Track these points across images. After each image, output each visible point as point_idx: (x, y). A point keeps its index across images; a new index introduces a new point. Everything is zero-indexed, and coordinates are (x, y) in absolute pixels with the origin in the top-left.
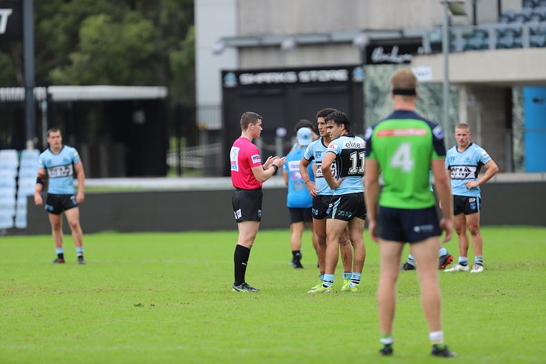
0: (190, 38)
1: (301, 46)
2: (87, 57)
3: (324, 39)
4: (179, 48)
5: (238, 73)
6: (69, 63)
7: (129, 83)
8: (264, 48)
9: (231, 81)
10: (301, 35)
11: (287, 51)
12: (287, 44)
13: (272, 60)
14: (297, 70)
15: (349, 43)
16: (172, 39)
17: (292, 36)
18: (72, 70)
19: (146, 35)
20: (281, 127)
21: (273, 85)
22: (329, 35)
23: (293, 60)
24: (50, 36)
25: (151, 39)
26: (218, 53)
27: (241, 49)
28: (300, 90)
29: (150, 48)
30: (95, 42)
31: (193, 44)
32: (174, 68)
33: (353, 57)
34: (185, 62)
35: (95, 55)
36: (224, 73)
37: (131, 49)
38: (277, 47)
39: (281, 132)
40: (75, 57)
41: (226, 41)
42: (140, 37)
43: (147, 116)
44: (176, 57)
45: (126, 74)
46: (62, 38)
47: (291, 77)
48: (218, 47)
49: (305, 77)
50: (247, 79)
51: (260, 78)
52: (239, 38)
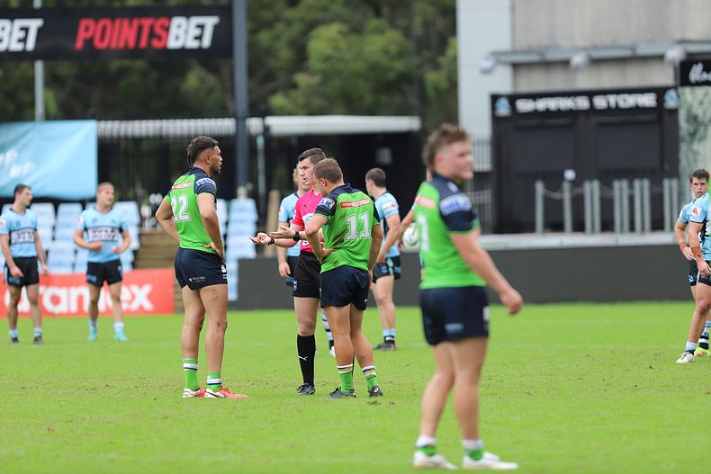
0: (450, 53)
1: (596, 62)
2: (316, 80)
3: (627, 53)
4: (436, 67)
5: (512, 99)
6: (294, 86)
7: (371, 111)
8: (547, 65)
9: (504, 109)
10: (595, 47)
11: (578, 69)
12: (578, 59)
13: (558, 81)
14: (590, 94)
15: (660, 58)
16: (427, 54)
17: (584, 49)
18: (298, 96)
19: (393, 49)
20: (570, 168)
21: (559, 113)
22: (633, 49)
23: (585, 81)
24: (269, 52)
25: (401, 54)
26: (487, 72)
27: (516, 66)
28: (594, 120)
29: (399, 66)
30: (327, 59)
31: (455, 60)
32: (430, 92)
33: (664, 77)
34: (444, 85)
35: (326, 77)
36: (495, 98)
37: (374, 67)
38: (565, 63)
39: (570, 175)
40: (302, 79)
41: (497, 56)
42: (386, 52)
43: (394, 155)
44: (433, 78)
45: (369, 99)
46: (285, 54)
47: (583, 103)
48: (487, 64)
49: (600, 102)
50: (524, 106)
51: (542, 105)
52: (514, 52)
